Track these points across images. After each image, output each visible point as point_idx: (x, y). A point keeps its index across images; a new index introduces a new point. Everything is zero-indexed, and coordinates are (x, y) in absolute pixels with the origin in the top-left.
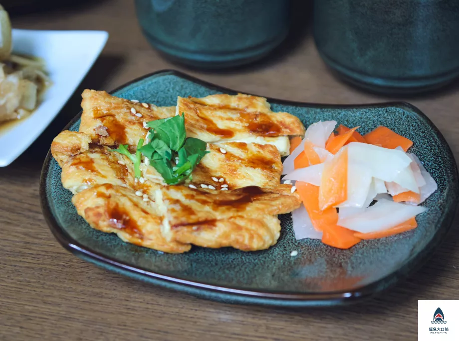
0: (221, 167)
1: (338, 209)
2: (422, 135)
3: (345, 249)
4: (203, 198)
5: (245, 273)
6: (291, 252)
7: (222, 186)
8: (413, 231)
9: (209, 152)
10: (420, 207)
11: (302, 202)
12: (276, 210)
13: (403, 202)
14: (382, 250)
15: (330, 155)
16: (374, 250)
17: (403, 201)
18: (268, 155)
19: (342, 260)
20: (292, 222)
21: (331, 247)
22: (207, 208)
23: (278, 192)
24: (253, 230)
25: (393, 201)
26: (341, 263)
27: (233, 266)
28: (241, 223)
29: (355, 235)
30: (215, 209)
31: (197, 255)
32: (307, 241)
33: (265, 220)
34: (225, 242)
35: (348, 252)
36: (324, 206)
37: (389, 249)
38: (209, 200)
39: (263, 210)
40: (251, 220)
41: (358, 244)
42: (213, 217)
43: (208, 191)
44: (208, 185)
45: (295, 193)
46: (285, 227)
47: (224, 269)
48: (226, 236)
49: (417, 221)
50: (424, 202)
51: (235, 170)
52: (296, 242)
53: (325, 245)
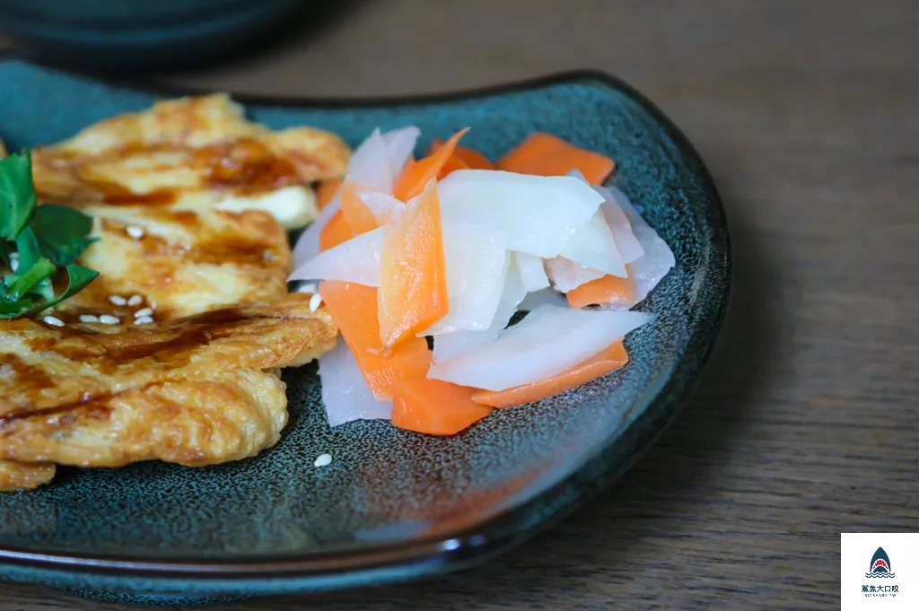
0: (135, 270)
1: (430, 340)
2: (635, 142)
3: (452, 437)
4: (79, 344)
5: (194, 521)
6: (315, 459)
7: (137, 315)
8: (621, 373)
9: (98, 239)
10: (636, 314)
11: (339, 331)
12: (267, 356)
13: (594, 306)
14: (543, 429)
15: (400, 205)
16: (523, 431)
17: (592, 303)
18: (251, 233)
19: (444, 464)
20: (321, 387)
21: (416, 434)
22: (88, 369)
23: (276, 314)
24: (211, 412)
25: (568, 306)
26: (439, 472)
27: (166, 506)
28: (177, 395)
29: (476, 398)
30: (107, 370)
31: (73, 488)
32: (357, 429)
33: (240, 383)
34: (137, 449)
35: (458, 442)
36: (392, 334)
37: (561, 424)
38: (94, 350)
39: (234, 358)
40: (203, 387)
41: (484, 420)
42: (102, 390)
43: (96, 329)
44: (98, 316)
45: (319, 313)
46: (303, 399)
47: (140, 516)
48: (140, 432)
49: (628, 348)
50: (645, 301)
51: (169, 274)
52: (329, 433)
53: (402, 431)
